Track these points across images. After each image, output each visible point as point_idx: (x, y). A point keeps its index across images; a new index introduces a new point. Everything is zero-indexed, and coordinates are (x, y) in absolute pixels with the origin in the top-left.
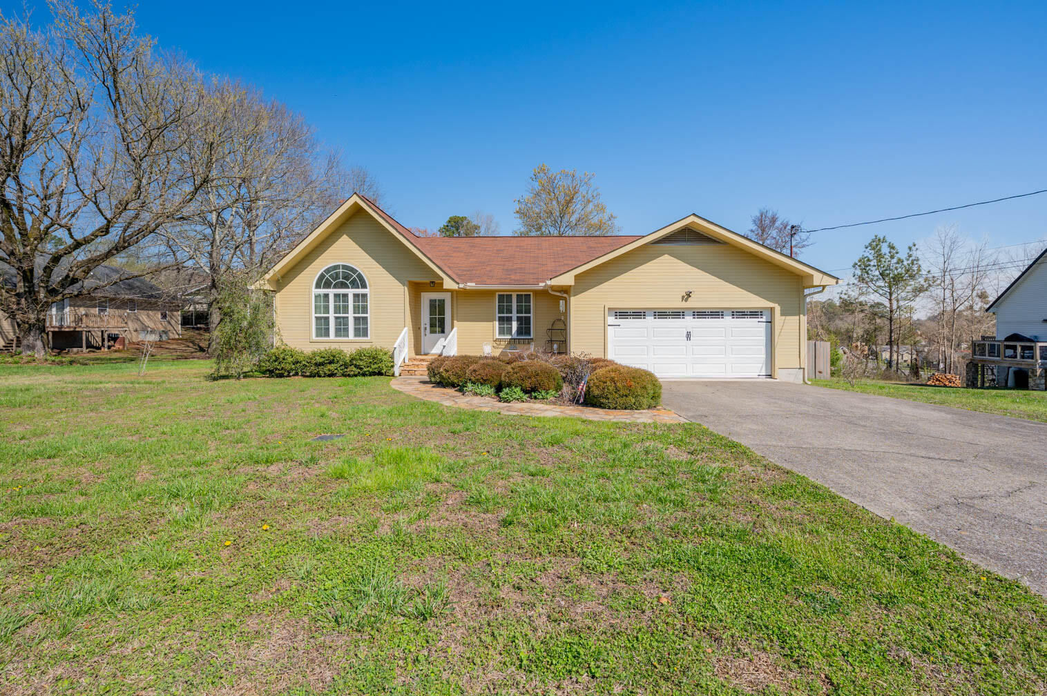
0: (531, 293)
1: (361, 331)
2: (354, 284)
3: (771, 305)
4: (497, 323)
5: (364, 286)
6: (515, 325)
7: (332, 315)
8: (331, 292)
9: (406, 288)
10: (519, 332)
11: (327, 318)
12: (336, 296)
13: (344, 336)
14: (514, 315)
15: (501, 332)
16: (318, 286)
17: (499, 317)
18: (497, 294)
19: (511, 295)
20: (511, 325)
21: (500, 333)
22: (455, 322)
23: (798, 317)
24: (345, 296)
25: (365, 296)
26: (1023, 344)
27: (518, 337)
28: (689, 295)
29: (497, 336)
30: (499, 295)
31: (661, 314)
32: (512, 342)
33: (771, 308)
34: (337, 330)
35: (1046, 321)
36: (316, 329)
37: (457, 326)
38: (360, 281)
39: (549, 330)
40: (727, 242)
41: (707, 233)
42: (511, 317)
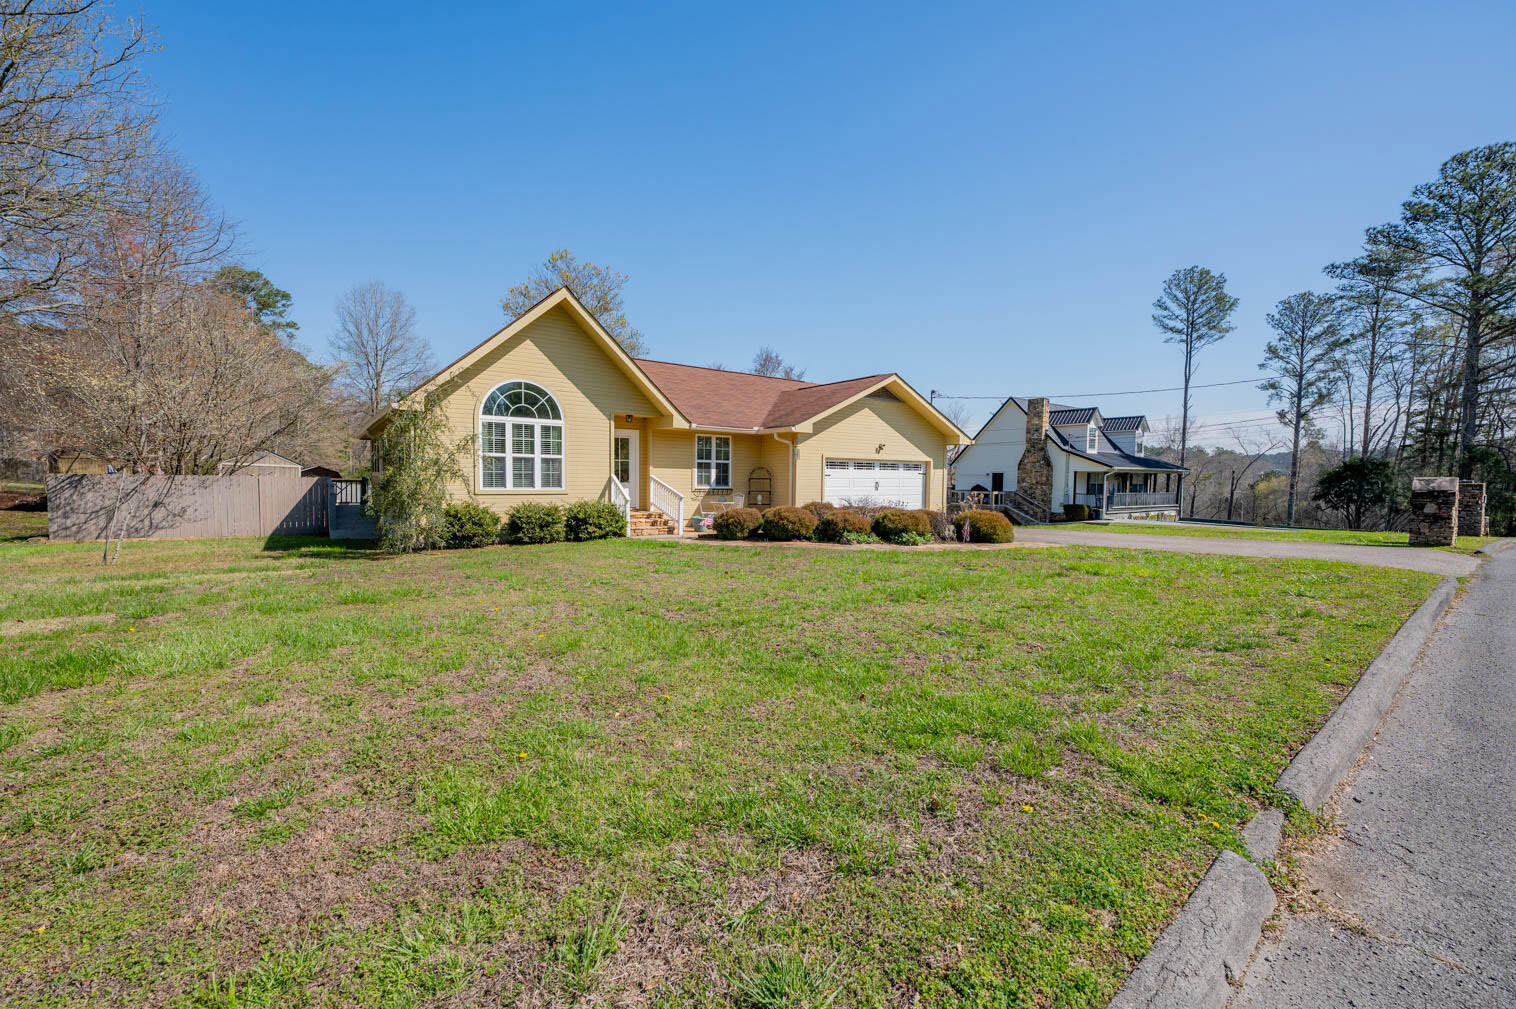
0: (730, 437)
1: (553, 478)
2: (543, 413)
3: (927, 459)
4: (696, 470)
5: (557, 416)
6: (714, 472)
7: (509, 455)
8: (509, 421)
9: (613, 423)
10: (718, 482)
11: (502, 460)
12: (517, 427)
13: (527, 485)
14: (713, 461)
15: (700, 481)
16: (488, 410)
17: (698, 463)
18: (697, 435)
19: (711, 438)
20: (710, 472)
21: (698, 483)
22: (651, 467)
23: (943, 469)
24: (530, 429)
25: (558, 430)
26: (984, 493)
27: (717, 488)
28: (881, 448)
29: (696, 486)
30: (699, 437)
31: (860, 465)
32: (710, 493)
33: (926, 462)
34: (517, 477)
35: (988, 474)
36: (484, 474)
37: (654, 473)
38: (551, 409)
39: (750, 479)
40: (906, 400)
41: (894, 390)
42: (710, 464)
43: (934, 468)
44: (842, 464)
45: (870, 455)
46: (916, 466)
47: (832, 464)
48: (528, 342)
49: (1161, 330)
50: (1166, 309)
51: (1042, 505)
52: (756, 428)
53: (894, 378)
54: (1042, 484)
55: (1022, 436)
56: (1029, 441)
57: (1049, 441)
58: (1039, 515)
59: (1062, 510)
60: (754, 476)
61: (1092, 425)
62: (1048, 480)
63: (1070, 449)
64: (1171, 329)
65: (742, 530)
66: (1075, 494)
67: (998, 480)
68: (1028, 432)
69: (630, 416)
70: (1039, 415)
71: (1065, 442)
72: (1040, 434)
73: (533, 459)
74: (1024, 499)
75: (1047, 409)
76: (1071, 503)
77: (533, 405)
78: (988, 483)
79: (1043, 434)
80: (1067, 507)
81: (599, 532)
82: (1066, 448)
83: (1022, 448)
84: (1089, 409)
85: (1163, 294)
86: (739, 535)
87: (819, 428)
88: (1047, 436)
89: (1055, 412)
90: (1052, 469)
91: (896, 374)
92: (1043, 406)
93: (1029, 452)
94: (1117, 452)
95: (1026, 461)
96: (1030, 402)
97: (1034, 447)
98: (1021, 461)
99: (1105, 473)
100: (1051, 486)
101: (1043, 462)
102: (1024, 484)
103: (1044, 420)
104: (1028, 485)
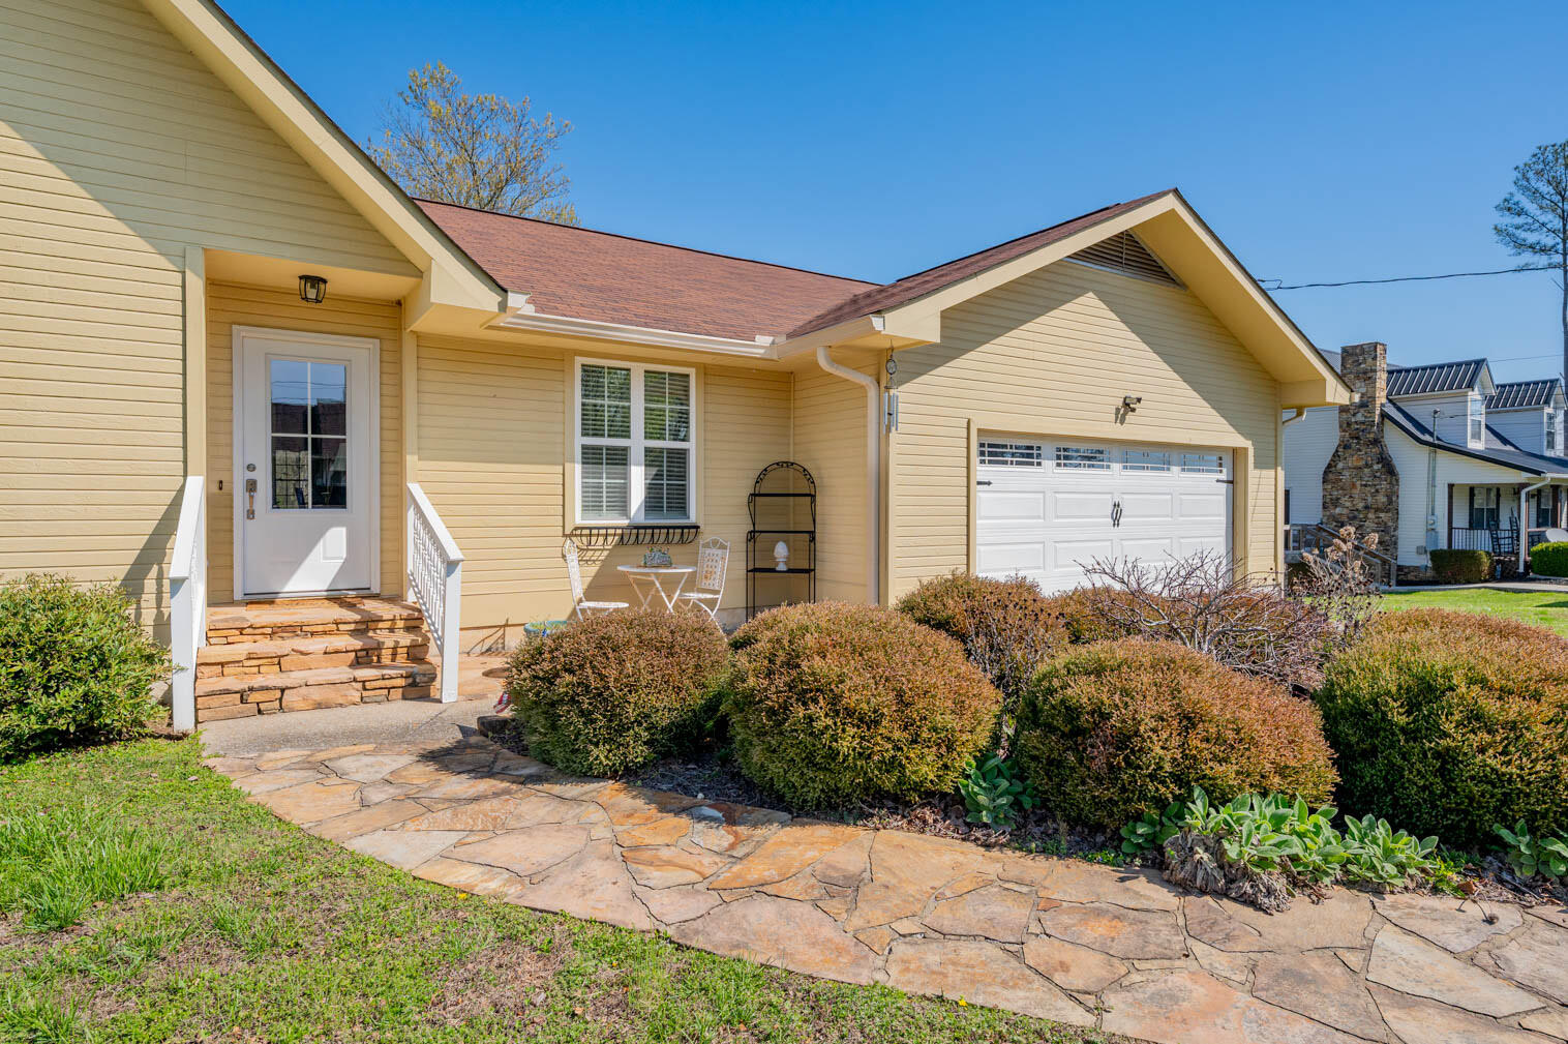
0: (692, 371)
3: (1239, 441)
4: (578, 468)
6: (638, 478)
10: (653, 503)
14: (637, 443)
15: (592, 505)
17: (584, 447)
18: (580, 361)
19: (627, 371)
20: (626, 476)
21: (585, 508)
22: (411, 460)
23: (1272, 472)
27: (651, 522)
28: (1128, 406)
29: (578, 517)
30: (585, 369)
31: (1073, 453)
32: (628, 537)
33: (1235, 451)
37: (418, 477)
39: (754, 495)
40: (1188, 283)
42: (625, 449)
43: (1256, 467)
44: (1026, 451)
45: (1107, 429)
46: (1210, 460)
47: (996, 449)
49: (1510, 250)
50: (1521, 212)
52: (764, 342)
53: (1169, 203)
54: (1377, 510)
55: (1331, 417)
56: (1346, 426)
57: (1388, 425)
59: (1425, 561)
60: (767, 487)
61: (1474, 395)
62: (1389, 502)
63: (1435, 441)
64: (1531, 247)
66: (1451, 528)
68: (1345, 408)
69: (311, 281)
70: (1368, 378)
71: (1420, 426)
72: (1372, 412)
75: (1382, 365)
76: (1443, 545)
79: (1378, 412)
80: (1436, 556)
82: (1427, 438)
83: (1333, 440)
84: (1468, 364)
85: (1513, 189)
87: (960, 331)
88: (1384, 415)
89: (1398, 371)
90: (1397, 481)
91: (1176, 191)
92: (1375, 358)
93: (1346, 447)
94: (1509, 448)
95: (1340, 465)
96: (1347, 353)
97: (1357, 438)
98: (1329, 466)
99: (1523, 486)
100: (1398, 513)
101: (1380, 466)
102: (1338, 510)
103: (1378, 385)
104: (1345, 511)
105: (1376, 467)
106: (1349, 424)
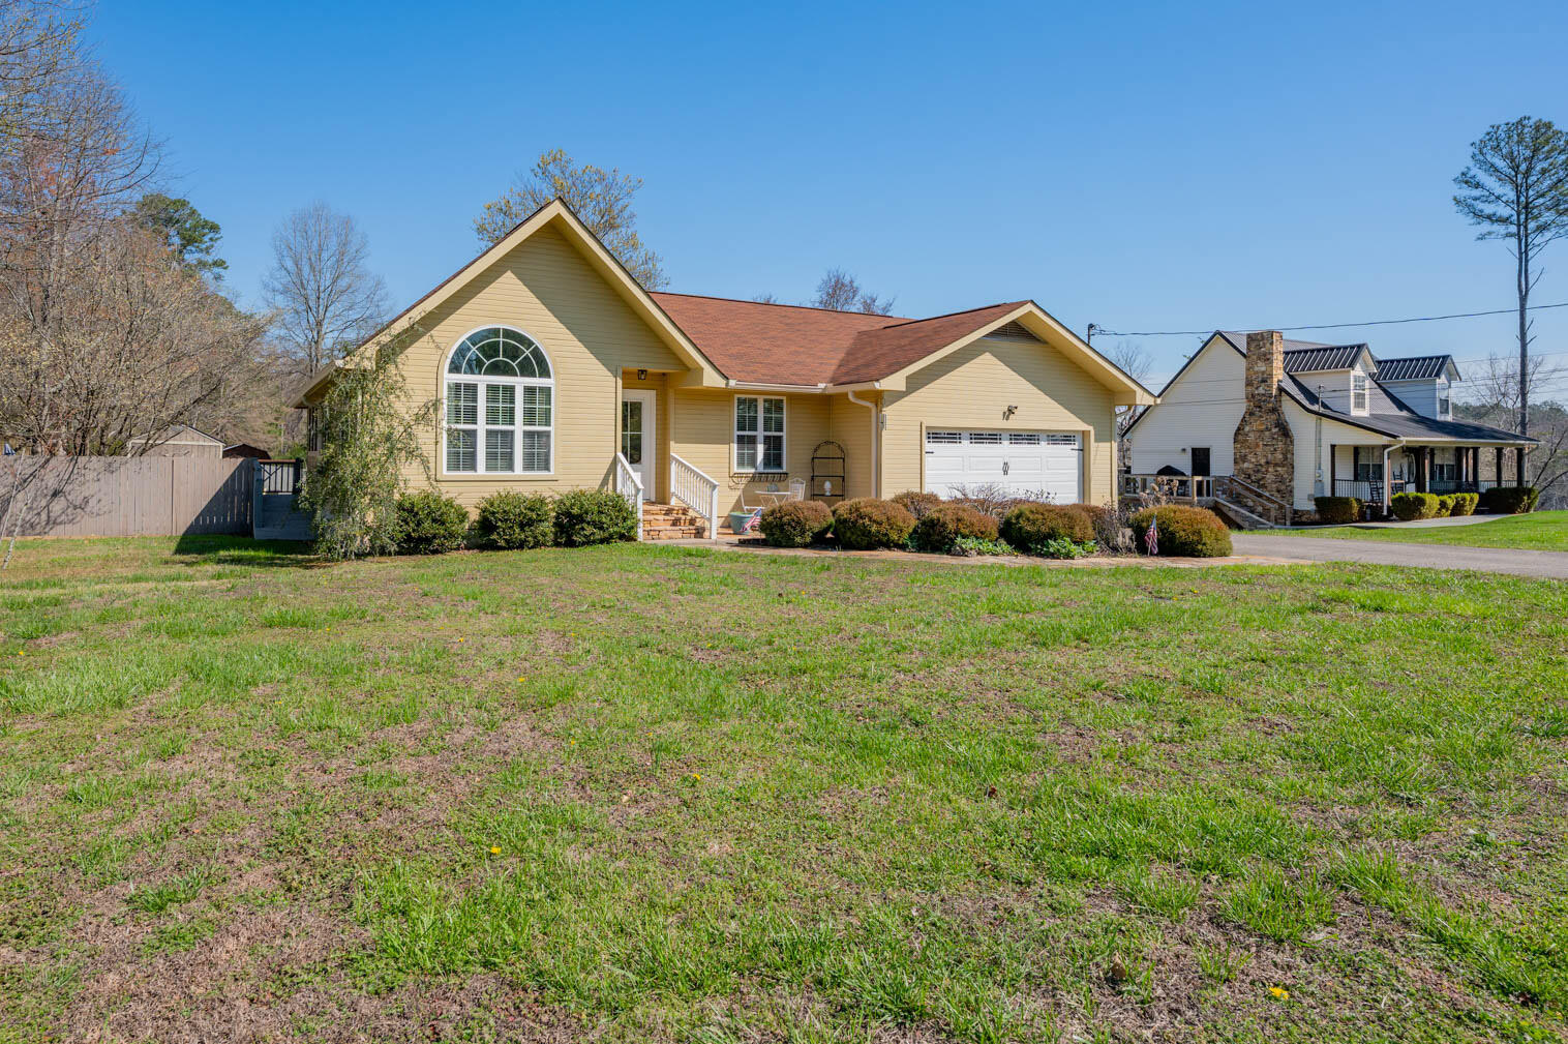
0: (784, 398)
1: (538, 458)
2: (526, 370)
3: (1083, 426)
4: (736, 445)
5: (545, 373)
6: (760, 449)
7: (481, 427)
8: (482, 381)
9: (620, 381)
10: (767, 462)
11: (472, 434)
12: (492, 389)
13: (502, 469)
14: (760, 433)
15: (741, 463)
16: (455, 368)
17: (738, 436)
18: (736, 396)
19: (756, 400)
20: (755, 449)
21: (739, 464)
22: (671, 443)
23: (1108, 445)
24: (510, 390)
25: (547, 391)
26: (1180, 478)
27: (766, 471)
28: (1011, 411)
29: (735, 469)
30: (739, 399)
31: (979, 437)
32: (756, 479)
33: (1083, 432)
34: (491, 456)
35: (1184, 450)
36: (449, 453)
37: (676, 450)
38: (537, 364)
39: (813, 458)
40: (1048, 340)
41: (1032, 327)
42: (755, 436)
43: (1096, 441)
44: (952, 436)
45: (998, 423)
46: (1067, 438)
47: (936, 435)
48: (509, 274)
49: (1470, 219)
50: (1477, 185)
51: (1277, 497)
52: (822, 386)
53: (1029, 307)
54: (1276, 465)
55: (1239, 390)
56: (1251, 397)
57: (1285, 397)
58: (1273, 514)
59: (1312, 506)
60: (819, 454)
61: (1358, 371)
62: (1286, 459)
63: (1322, 410)
64: (1489, 217)
65: (803, 532)
66: (1333, 480)
67: (1201, 459)
68: (1249, 383)
69: (643, 371)
70: (1267, 358)
71: (1313, 398)
72: (1270, 386)
73: (512, 432)
74: (1247, 489)
75: (1278, 349)
76: (1328, 494)
77: (514, 358)
78: (1184, 464)
79: (1275, 387)
80: (1320, 502)
81: (599, 534)
82: (1315, 408)
83: (1241, 408)
84: (1352, 347)
85: (1471, 163)
86: (798, 540)
87: (915, 383)
88: (1281, 390)
89: (1293, 353)
90: (1292, 442)
91: (1032, 302)
92: (1272, 344)
93: (1251, 414)
94: (1404, 413)
95: (1247, 429)
96: (1251, 338)
97: (1260, 407)
98: (1239, 429)
99: (1385, 447)
100: (1293, 468)
101: (1277, 430)
102: (1246, 465)
103: (1274, 365)
104: (1251, 466)
105: (1274, 430)
106: (1253, 396)
